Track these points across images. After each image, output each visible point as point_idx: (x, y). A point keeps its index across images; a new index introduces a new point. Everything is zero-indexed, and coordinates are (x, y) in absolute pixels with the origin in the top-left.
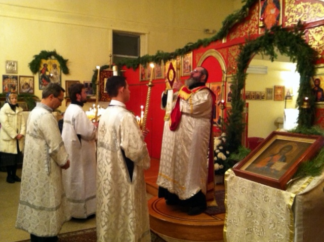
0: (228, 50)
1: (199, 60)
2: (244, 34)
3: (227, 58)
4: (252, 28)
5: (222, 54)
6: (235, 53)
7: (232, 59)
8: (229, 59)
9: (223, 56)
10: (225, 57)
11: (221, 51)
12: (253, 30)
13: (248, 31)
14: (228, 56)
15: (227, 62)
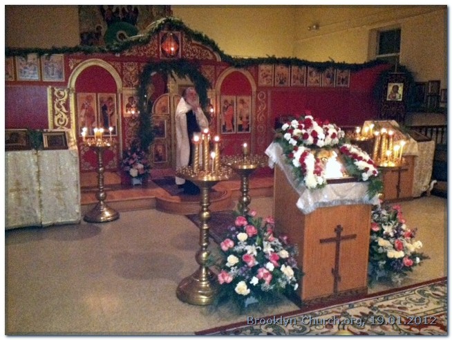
1: (75, 67)
3: (122, 72)
4: (151, 51)
6: (132, 69)
8: (124, 73)
11: (113, 63)
12: (152, 53)
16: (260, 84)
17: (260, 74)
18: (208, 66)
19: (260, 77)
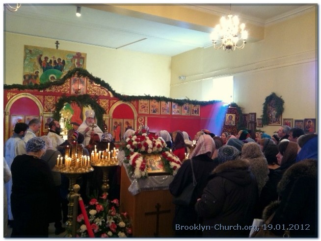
0: (44, 97)
1: (11, 98)
2: (59, 91)
4: (65, 89)
5: (38, 98)
6: (51, 100)
7: (48, 103)
8: (45, 103)
9: (40, 100)
10: (42, 101)
11: (38, 96)
12: (66, 91)
13: (62, 90)
14: (44, 101)
15: (43, 105)
16: (140, 112)
17: (140, 106)
18: (104, 100)
19: (140, 108)
